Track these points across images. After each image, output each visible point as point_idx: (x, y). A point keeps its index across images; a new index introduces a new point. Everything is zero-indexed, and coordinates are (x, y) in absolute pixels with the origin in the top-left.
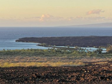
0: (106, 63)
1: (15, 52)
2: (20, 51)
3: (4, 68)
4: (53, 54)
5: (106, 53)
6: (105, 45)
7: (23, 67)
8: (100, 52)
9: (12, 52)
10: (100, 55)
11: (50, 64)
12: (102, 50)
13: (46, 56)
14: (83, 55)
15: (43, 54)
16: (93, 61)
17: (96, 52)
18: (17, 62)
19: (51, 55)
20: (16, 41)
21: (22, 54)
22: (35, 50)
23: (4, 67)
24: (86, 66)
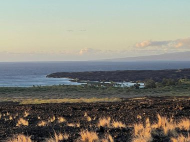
0: (144, 98)
1: (45, 88)
2: (51, 87)
3: (35, 105)
4: (87, 90)
5: (144, 88)
6: (142, 80)
7: (55, 104)
8: (137, 87)
9: (42, 89)
10: (137, 90)
11: (83, 100)
12: (139, 85)
13: (79, 92)
14: (119, 91)
15: (76, 90)
16: (130, 96)
17: (132, 87)
18: (48, 99)
19: (85, 90)
20: (47, 77)
21: (54, 90)
22: (67, 86)
23: (34, 103)
24: (122, 101)
